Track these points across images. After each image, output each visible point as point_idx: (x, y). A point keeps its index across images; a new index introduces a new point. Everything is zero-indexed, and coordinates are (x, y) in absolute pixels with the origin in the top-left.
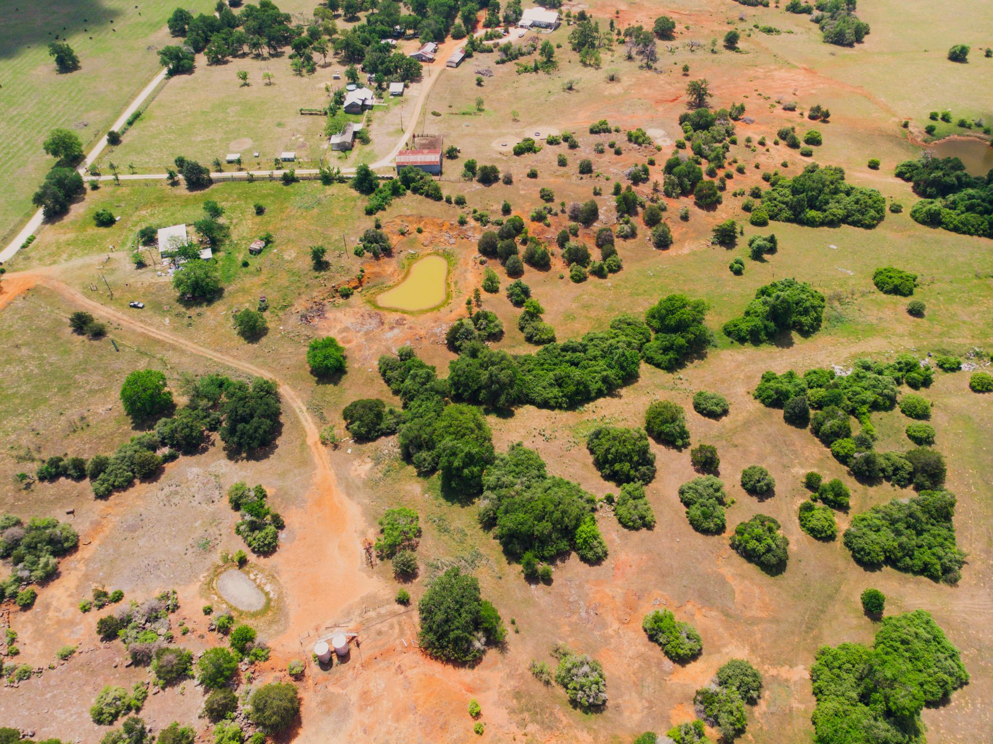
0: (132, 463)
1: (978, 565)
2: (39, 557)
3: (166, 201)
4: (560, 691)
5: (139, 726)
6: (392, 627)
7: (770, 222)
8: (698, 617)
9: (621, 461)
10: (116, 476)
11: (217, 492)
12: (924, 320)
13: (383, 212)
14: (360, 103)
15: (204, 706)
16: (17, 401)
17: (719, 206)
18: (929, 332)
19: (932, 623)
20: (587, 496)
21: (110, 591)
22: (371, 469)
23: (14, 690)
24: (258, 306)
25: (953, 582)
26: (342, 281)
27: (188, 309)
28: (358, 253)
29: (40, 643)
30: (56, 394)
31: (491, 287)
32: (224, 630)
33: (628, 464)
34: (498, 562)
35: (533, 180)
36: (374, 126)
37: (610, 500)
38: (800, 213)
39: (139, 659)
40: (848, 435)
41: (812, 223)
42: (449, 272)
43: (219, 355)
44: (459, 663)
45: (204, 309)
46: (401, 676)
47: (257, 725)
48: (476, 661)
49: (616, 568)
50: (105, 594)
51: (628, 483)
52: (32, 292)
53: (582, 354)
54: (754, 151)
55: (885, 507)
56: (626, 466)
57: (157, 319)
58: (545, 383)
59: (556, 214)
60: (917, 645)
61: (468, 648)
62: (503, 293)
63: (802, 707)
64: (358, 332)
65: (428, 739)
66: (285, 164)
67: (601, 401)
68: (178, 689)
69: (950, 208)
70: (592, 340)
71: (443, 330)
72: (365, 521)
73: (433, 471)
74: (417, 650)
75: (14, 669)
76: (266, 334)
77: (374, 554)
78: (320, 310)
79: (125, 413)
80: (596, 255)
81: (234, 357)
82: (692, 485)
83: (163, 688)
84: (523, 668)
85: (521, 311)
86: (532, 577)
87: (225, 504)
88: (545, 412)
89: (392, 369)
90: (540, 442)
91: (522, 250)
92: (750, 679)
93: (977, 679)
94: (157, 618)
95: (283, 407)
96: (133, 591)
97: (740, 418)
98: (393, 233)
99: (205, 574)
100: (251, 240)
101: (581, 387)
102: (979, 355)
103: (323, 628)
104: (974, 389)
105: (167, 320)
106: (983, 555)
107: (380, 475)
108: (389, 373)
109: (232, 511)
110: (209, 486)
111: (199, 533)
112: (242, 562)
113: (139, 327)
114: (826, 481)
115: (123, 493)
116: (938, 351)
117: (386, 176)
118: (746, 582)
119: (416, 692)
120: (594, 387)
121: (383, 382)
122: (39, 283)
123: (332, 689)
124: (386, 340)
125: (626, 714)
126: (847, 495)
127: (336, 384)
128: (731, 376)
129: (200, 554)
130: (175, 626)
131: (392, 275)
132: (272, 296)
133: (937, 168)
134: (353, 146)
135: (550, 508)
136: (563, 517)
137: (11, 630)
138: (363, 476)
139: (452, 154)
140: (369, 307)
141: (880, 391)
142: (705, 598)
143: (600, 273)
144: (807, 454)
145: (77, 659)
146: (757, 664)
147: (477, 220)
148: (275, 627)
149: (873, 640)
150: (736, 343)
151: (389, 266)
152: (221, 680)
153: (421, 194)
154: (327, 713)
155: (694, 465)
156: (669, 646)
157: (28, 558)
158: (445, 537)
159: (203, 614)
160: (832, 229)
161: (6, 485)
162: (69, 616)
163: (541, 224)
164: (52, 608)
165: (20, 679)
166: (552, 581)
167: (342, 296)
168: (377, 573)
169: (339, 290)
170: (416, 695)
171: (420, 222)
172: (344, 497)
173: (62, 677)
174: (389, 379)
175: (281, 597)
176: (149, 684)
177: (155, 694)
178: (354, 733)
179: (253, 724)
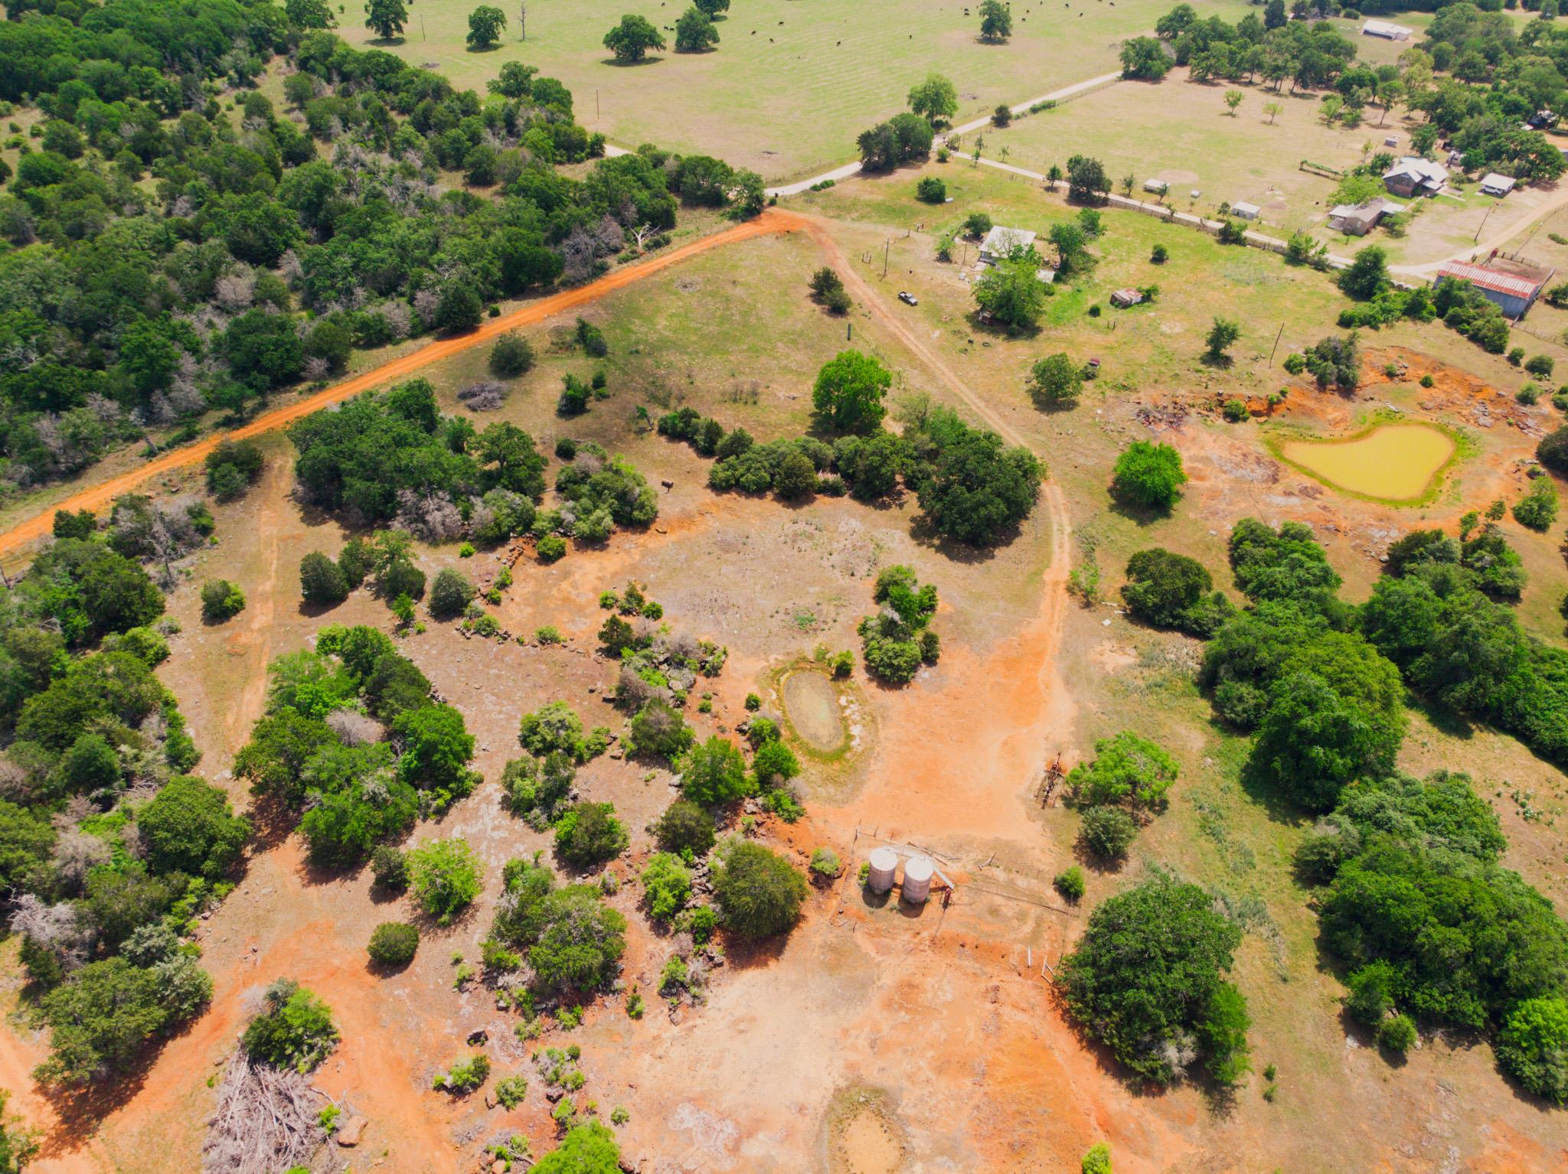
0: (778, 465)
3: (1026, 204)
6: (1022, 917)
10: (748, 470)
11: (866, 566)
13: (1372, 332)
14: (1417, 179)
15: (662, 816)
16: (694, 338)
22: (1130, 666)
23: (462, 639)
24: (1081, 370)
26: (1240, 392)
27: (974, 332)
28: (1291, 367)
30: (742, 352)
31: (1534, 516)
32: (757, 738)
34: (1294, 951)
36: (1423, 220)
39: (626, 700)
42: (1450, 462)
43: (982, 405)
45: (998, 341)
46: (990, 1006)
47: (717, 897)
48: (1149, 1085)
50: (641, 600)
57: (924, 326)
61: (1148, 1048)
62: (1555, 537)
64: (1225, 472)
65: (977, 1145)
66: (1234, 217)
68: (645, 772)
72: (1072, 733)
73: (1243, 728)
74: (1046, 985)
75: (479, 614)
76: (1068, 409)
78: (1176, 417)
81: (1003, 416)
83: (628, 757)
86: (1360, 1024)
87: (869, 587)
94: (681, 664)
95: (1034, 512)
96: (676, 620)
98: (1373, 367)
99: (780, 658)
100: (1123, 286)
103: (905, 840)
105: (937, 333)
107: (1142, 684)
109: (872, 601)
110: (860, 553)
111: (806, 602)
112: (842, 673)
113: (894, 326)
117: (1408, 286)
119: (1002, 1051)
121: (1226, 560)
122: (805, 229)
123: (859, 937)
124: (1269, 505)
127: (1142, 523)
129: (791, 628)
130: (697, 692)
131: (1335, 423)
132: (1110, 369)
134: (1368, 232)
136: (1505, 949)
137: (511, 573)
140: (1263, 450)
145: (556, 653)
147: (1560, 406)
148: (832, 790)
151: (1334, 407)
153: (1462, 332)
154: (832, 968)
157: (585, 501)
159: (744, 703)
162: (582, 600)
164: (571, 579)
165: (478, 632)
166: (1404, 1062)
167: (1226, 415)
168: (1047, 820)
169: (1226, 403)
170: (999, 1055)
171: (1434, 370)
172: (1057, 681)
173: (524, 661)
174: (1242, 558)
175: (866, 754)
176: (615, 739)
177: (613, 757)
178: (853, 1032)
179: (710, 892)
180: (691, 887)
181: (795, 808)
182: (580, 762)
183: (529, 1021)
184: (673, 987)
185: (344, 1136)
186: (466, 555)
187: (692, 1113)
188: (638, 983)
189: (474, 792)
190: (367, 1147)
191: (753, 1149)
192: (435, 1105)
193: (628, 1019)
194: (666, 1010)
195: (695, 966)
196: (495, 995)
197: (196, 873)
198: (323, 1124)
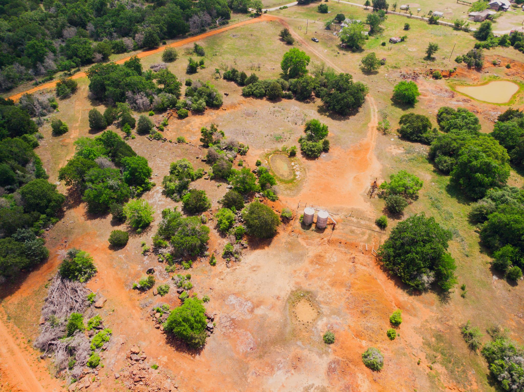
2: (200, 99)
10: (257, 89)
11: (301, 121)
13: (487, 50)
14: (500, 4)
22: (402, 153)
23: (149, 141)
26: (438, 69)
27: (340, 50)
28: (457, 60)
32: (260, 174)
39: (210, 160)
45: (348, 53)
46: (351, 264)
52: (272, 22)
57: (321, 49)
61: (415, 277)
64: (434, 94)
65: (348, 311)
68: (217, 184)
71: (497, 114)
72: (380, 174)
73: (447, 172)
75: (156, 134)
76: (375, 74)
78: (415, 77)
84: (455, 323)
89: (448, 113)
94: (231, 149)
95: (364, 105)
98: (488, 62)
99: (269, 150)
100: (394, 36)
107: (406, 159)
109: (303, 131)
110: (299, 117)
111: (279, 132)
112: (292, 155)
113: (310, 48)
115: (254, 100)
122: (277, 20)
123: (300, 240)
124: (451, 104)
127: (403, 109)
129: (273, 141)
130: (237, 160)
131: (474, 80)
132: (389, 62)
137: (167, 121)
138: (394, 154)
145: (184, 146)
148: (289, 192)
154: (289, 250)
157: (195, 97)
159: (255, 164)
162: (194, 130)
164: (190, 124)
165: (155, 138)
166: (516, 284)
167: (433, 77)
168: (372, 202)
169: (434, 72)
170: (356, 281)
171: (511, 63)
172: (375, 157)
173: (172, 148)
174: (442, 119)
175: (301, 181)
176: (206, 173)
177: (205, 179)
178: (298, 272)
179: (242, 222)
180: (235, 220)
181: (275, 196)
182: (193, 180)
183: (171, 265)
184: (228, 255)
185: (97, 304)
186: (151, 115)
187: (234, 298)
188: (214, 254)
189: (152, 189)
190: (106, 308)
191: (259, 311)
192: (133, 294)
193: (210, 266)
194: (225, 263)
195: (236, 247)
196: (157, 257)
197: (44, 213)
198: (89, 300)
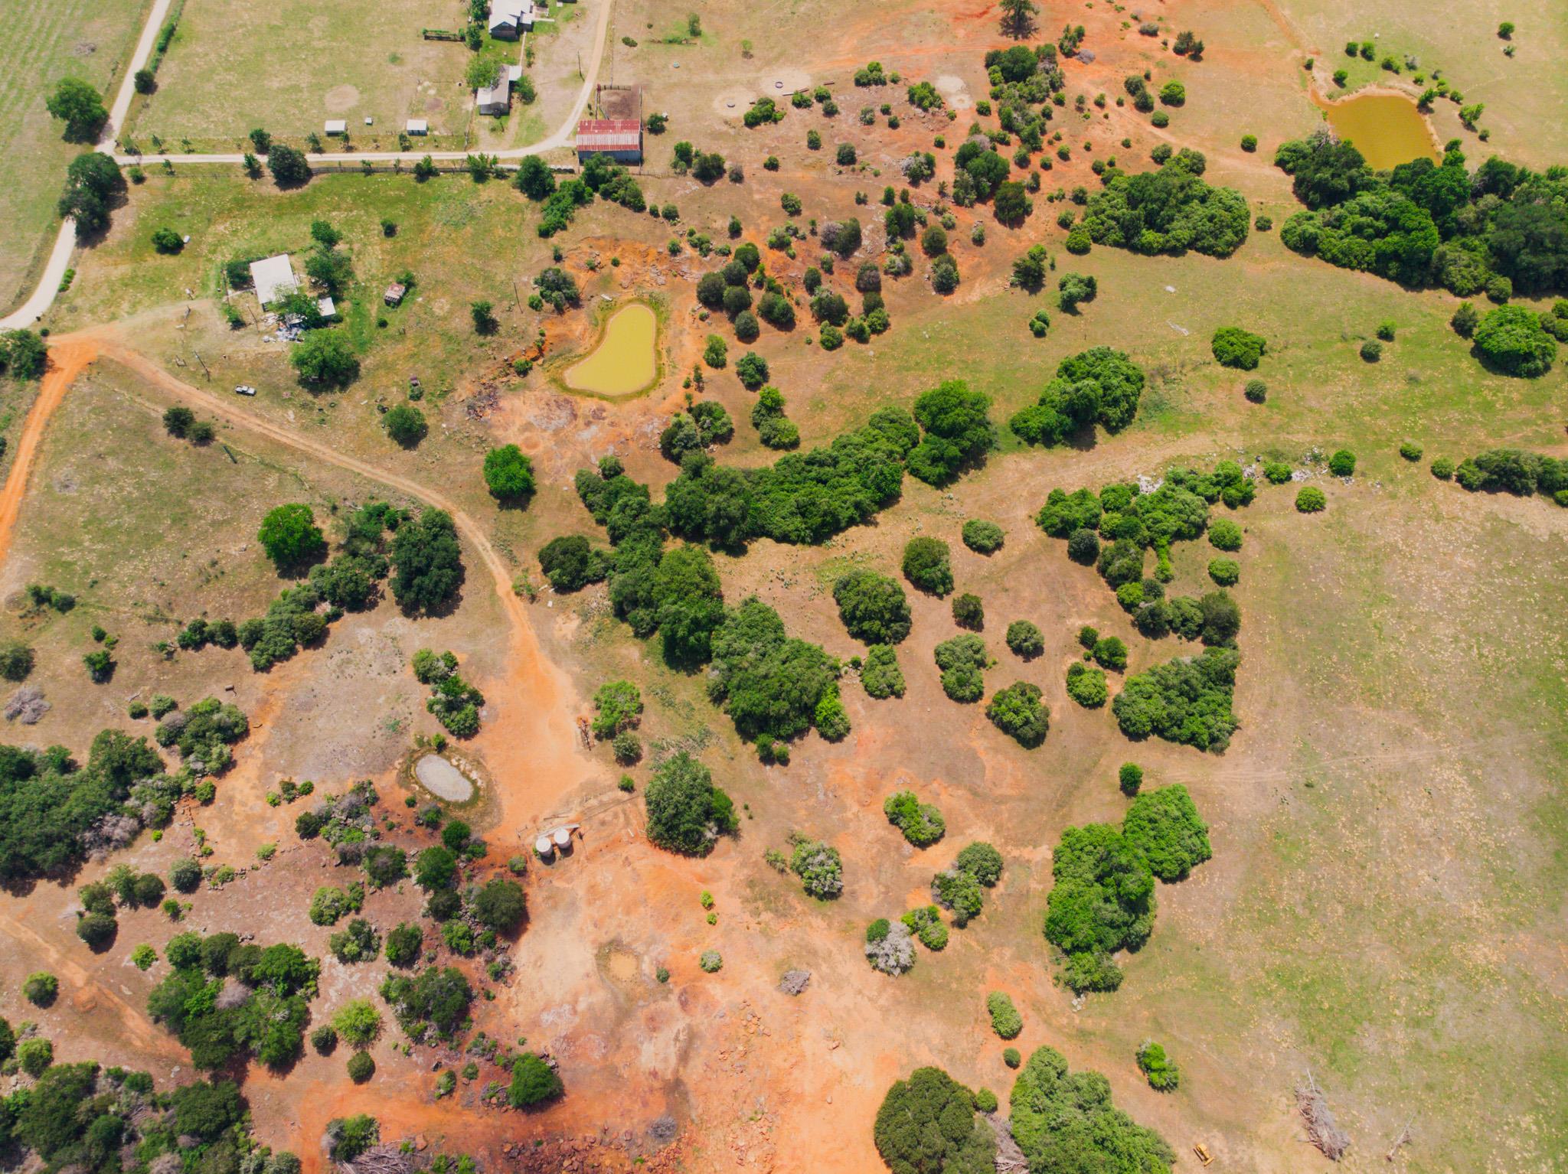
0: (292, 628)
1: (1250, 730)
2: (209, 746)
3: (250, 207)
4: (795, 878)
5: (366, 930)
6: (616, 816)
7: (1094, 247)
8: (944, 797)
9: (871, 619)
11: (398, 660)
12: (1263, 406)
13: (563, 233)
15: (426, 905)
16: (124, 538)
17: (1027, 220)
18: (1265, 425)
19: (1185, 800)
20: (831, 662)
21: (299, 782)
22: (579, 627)
23: (219, 892)
24: (409, 393)
25: (1220, 752)
26: (516, 350)
27: (315, 396)
28: (535, 306)
29: (233, 841)
30: (170, 528)
31: (716, 360)
32: (433, 825)
33: (878, 622)
34: (730, 741)
35: (773, 173)
36: (539, 62)
37: (856, 664)
38: (1133, 237)
39: (348, 859)
40: (1136, 579)
41: (1148, 250)
42: (659, 332)
43: (369, 467)
44: (689, 854)
45: (336, 396)
46: (629, 869)
47: (486, 924)
48: (708, 851)
49: (859, 743)
50: (293, 786)
51: (878, 643)
52: (97, 366)
53: (831, 469)
54: (1087, 117)
55: (1163, 668)
56: (876, 625)
57: (277, 413)
58: (784, 512)
59: (804, 238)
60: (1164, 823)
61: (699, 839)
62: (731, 369)
63: (1040, 887)
64: (545, 430)
65: (661, 930)
66: (413, 139)
67: (853, 530)
68: (396, 888)
69: (1334, 227)
70: (845, 447)
71: (655, 429)
72: (576, 693)
73: (652, 631)
74: (645, 840)
75: (215, 870)
76: (425, 435)
77: (591, 733)
78: (490, 396)
79: (265, 555)
80: (855, 302)
81: (389, 470)
82: (949, 646)
83: (380, 888)
84: (757, 856)
85: (755, 397)
86: (768, 758)
87: (409, 674)
88: (785, 547)
89: (594, 492)
90: (778, 589)
91: (757, 296)
92: (988, 864)
93: (1220, 852)
94: (358, 815)
95: (461, 544)
96: (323, 782)
97: (1016, 553)
98: (579, 268)
99: (400, 761)
100: (384, 282)
101: (828, 519)
102: (1316, 459)
103: (541, 819)
104: (1300, 509)
105: (291, 415)
106: (1260, 718)
108: (591, 497)
109: (420, 684)
110: (386, 652)
111: (385, 712)
112: (441, 747)
113: (254, 424)
114: (1103, 636)
115: (285, 663)
116: (1270, 454)
117: (564, 167)
118: (999, 756)
120: (844, 515)
121: (582, 505)
122: (102, 352)
123: (557, 883)
124: (582, 443)
125: (862, 899)
126: (1125, 655)
127: (524, 508)
128: (1013, 494)
129: (391, 737)
130: (378, 820)
131: (582, 336)
132: (427, 378)
133: (1326, 164)
134: (510, 107)
135: (788, 685)
136: (802, 695)
137: (198, 827)
138: (569, 637)
139: (656, 126)
140: (555, 390)
141: (1184, 517)
142: (952, 775)
143: (860, 336)
144: (1088, 600)
145: (281, 859)
146: (1001, 845)
147: (694, 246)
148: (488, 820)
149: (1124, 816)
150: (1025, 443)
151: (577, 323)
152: (441, 881)
153: (615, 200)
154: (555, 907)
155: (955, 616)
156: (909, 831)
157: (197, 747)
158: (670, 713)
159: (406, 806)
160: (1173, 259)
161: (142, 653)
163: (783, 254)
164: (236, 802)
165: (223, 882)
166: (789, 761)
167: (518, 373)
168: (596, 755)
169: (513, 364)
171: (615, 248)
172: (550, 664)
173: (269, 878)
176: (363, 883)
177: (372, 894)
178: (584, 927)
179: (480, 923)
180: (470, 928)
181: (481, 846)
183: (452, 1041)
184: (498, 974)
185: (419, 1147)
186: (158, 838)
187: (548, 1014)
188: (482, 985)
189: (321, 968)
190: (433, 1142)
192: (444, 1104)
193: (490, 1002)
194: (503, 985)
196: (427, 1045)
197: (232, 1123)
198: (406, 1152)
